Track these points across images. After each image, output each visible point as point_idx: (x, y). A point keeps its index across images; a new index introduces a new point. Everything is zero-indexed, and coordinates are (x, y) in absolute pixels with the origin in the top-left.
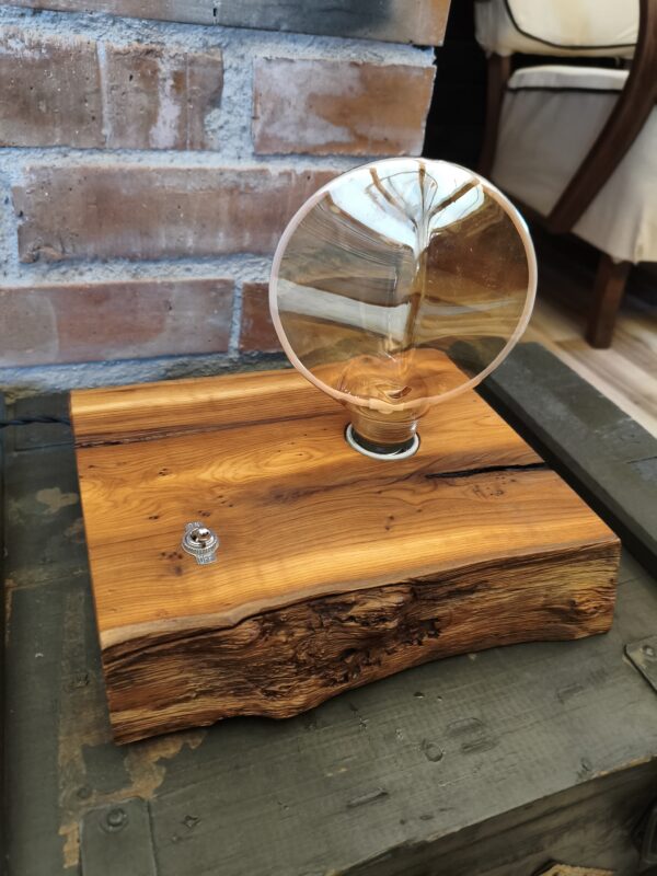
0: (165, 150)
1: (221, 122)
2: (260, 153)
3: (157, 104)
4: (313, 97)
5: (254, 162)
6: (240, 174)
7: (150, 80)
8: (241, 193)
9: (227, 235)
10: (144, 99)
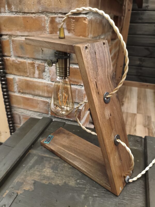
0: (37, 78)
1: (45, 75)
3: (35, 71)
5: (51, 82)
6: (48, 84)
7: (34, 67)
8: (48, 87)
9: (47, 94)
10: (33, 70)
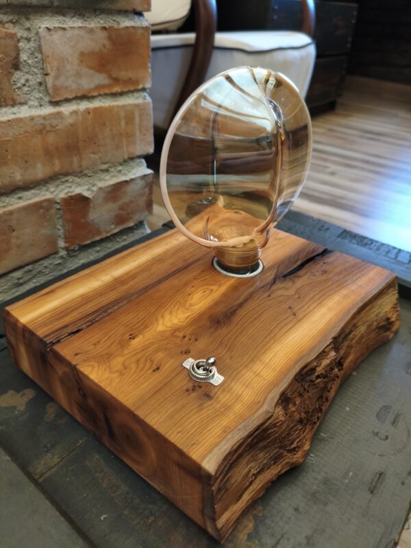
1: (23, 81)
2: (54, 100)
4: (82, 54)
5: (51, 108)
6: (44, 118)
8: (48, 132)
9: (43, 165)
